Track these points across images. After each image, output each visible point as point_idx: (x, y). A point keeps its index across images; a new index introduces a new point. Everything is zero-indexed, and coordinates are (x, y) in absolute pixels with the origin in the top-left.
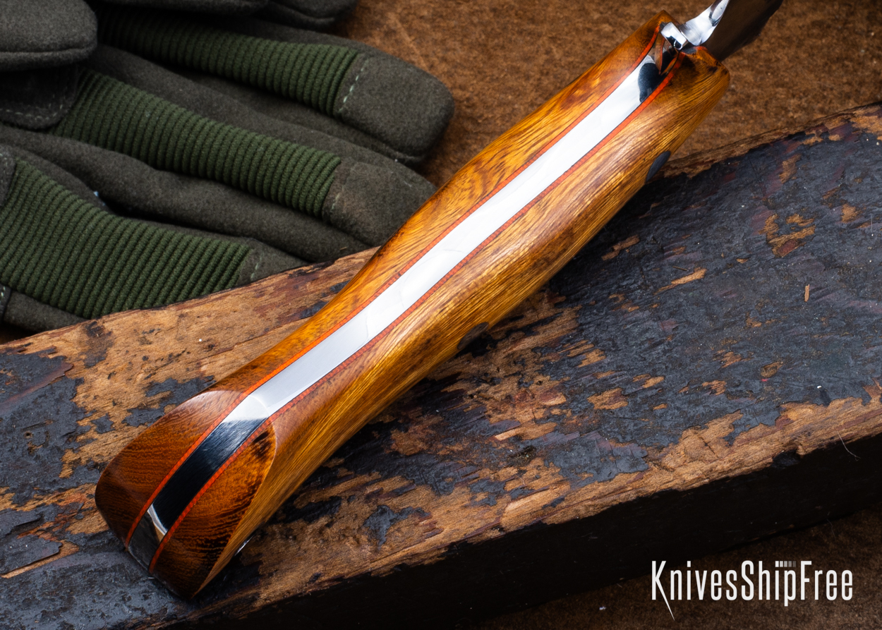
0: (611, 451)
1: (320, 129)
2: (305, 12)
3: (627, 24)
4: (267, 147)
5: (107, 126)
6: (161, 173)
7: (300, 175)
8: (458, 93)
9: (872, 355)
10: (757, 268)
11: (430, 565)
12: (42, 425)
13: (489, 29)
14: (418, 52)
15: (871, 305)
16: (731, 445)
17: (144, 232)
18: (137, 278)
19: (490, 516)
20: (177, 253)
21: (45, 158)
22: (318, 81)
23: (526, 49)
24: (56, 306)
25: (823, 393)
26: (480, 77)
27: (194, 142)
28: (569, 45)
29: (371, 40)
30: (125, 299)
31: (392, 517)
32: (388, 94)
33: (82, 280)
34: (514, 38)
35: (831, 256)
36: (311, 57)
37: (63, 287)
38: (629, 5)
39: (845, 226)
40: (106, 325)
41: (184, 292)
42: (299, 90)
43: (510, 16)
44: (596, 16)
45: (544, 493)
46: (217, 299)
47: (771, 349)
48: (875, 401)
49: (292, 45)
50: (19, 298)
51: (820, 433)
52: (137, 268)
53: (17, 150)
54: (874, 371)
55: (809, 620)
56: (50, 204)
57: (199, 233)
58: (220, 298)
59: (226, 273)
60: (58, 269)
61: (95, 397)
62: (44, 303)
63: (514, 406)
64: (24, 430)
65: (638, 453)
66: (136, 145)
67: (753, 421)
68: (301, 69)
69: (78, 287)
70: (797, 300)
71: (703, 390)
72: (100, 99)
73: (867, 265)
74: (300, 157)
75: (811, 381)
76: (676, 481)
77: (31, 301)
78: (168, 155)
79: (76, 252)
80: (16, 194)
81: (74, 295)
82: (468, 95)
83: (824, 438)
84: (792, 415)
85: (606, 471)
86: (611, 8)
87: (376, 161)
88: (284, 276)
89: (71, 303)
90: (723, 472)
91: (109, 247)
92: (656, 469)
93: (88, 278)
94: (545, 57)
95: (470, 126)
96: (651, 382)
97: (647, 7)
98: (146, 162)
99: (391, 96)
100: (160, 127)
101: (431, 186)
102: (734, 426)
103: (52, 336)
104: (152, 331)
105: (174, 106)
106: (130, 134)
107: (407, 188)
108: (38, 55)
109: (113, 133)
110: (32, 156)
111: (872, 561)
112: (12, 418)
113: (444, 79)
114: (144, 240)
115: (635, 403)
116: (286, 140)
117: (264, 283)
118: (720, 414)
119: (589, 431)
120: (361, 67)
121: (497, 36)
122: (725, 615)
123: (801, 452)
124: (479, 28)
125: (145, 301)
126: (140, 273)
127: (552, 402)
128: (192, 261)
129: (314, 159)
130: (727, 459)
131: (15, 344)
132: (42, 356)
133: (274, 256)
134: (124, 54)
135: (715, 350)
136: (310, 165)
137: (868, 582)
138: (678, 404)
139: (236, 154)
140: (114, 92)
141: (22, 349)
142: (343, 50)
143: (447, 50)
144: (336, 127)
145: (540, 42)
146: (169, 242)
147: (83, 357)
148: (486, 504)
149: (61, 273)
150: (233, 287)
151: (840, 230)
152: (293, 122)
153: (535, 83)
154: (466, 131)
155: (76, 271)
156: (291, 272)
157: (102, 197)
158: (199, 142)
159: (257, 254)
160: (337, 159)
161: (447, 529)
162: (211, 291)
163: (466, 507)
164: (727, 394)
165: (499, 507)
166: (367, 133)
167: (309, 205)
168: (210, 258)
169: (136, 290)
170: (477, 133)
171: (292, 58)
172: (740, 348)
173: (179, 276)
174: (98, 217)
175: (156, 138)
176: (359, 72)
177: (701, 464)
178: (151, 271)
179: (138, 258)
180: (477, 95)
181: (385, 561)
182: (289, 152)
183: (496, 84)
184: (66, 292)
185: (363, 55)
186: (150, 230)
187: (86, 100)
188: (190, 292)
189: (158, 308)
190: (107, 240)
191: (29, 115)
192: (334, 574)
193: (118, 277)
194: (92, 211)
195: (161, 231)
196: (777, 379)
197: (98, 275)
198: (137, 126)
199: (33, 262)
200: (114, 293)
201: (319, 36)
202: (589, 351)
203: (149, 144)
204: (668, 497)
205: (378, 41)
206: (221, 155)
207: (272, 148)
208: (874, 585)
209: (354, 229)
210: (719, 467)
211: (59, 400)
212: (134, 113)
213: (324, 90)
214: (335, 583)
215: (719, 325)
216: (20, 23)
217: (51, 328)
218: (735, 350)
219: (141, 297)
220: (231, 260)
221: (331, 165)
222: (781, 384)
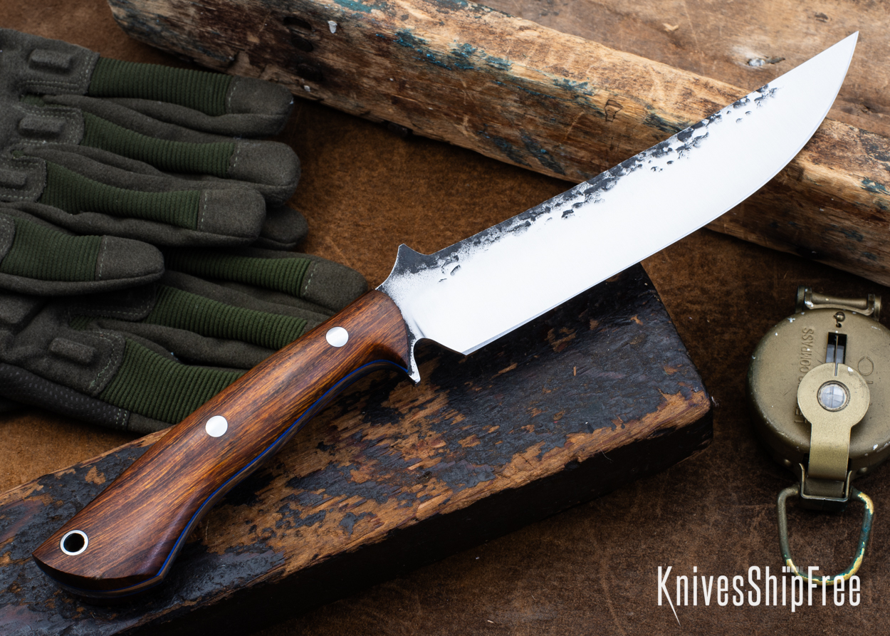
0: (474, 470)
1: (294, 305)
2: (279, 241)
3: (460, 230)
4: (265, 318)
5: (174, 315)
6: (208, 339)
7: (285, 332)
8: (369, 278)
9: (614, 402)
11: (379, 543)
13: (383, 240)
14: (344, 257)
15: (611, 374)
16: (540, 460)
17: (201, 372)
18: (200, 398)
19: (410, 513)
21: (142, 336)
22: (290, 279)
24: (156, 419)
25: (589, 426)
26: (380, 268)
27: (224, 319)
28: (429, 245)
29: (318, 253)
31: (355, 519)
32: (330, 282)
33: (169, 403)
35: (587, 349)
36: (285, 266)
37: (159, 408)
38: (459, 220)
39: (593, 332)
42: (280, 285)
44: (442, 227)
45: (439, 497)
47: (558, 404)
48: (619, 428)
49: (274, 260)
50: (135, 416)
51: (589, 449)
52: (199, 393)
53: (126, 333)
54: (617, 411)
55: (594, 554)
56: (147, 362)
57: (232, 370)
60: (155, 398)
62: (149, 418)
63: (417, 450)
65: (489, 470)
66: (192, 324)
67: (552, 446)
68: (280, 273)
69: (167, 407)
70: (570, 375)
71: (522, 431)
72: (170, 300)
73: (607, 352)
74: (284, 322)
75: (581, 420)
76: (512, 483)
77: (142, 417)
78: (210, 328)
79: (164, 387)
80: (127, 359)
81: (166, 412)
82: (375, 278)
83: (592, 451)
84: (573, 440)
85: (472, 481)
89: (164, 416)
90: (538, 476)
91: (182, 383)
92: (500, 477)
93: (172, 401)
96: (493, 429)
97: (470, 220)
98: (199, 333)
99: (332, 283)
100: (204, 313)
102: (541, 449)
103: (155, 435)
105: (211, 301)
106: (188, 319)
108: (133, 279)
109: (178, 319)
110: (134, 337)
111: (625, 517)
113: (360, 271)
114: (201, 377)
115: (485, 442)
116: (275, 313)
118: (532, 443)
119: (460, 460)
120: (313, 268)
121: (388, 244)
122: (546, 555)
123: (580, 460)
124: (377, 241)
126: (201, 395)
127: (438, 446)
129: (292, 322)
130: (539, 468)
131: (136, 442)
134: (181, 274)
135: (527, 408)
136: (290, 326)
137: (625, 529)
138: (508, 440)
139: (248, 324)
140: (177, 296)
141: (139, 445)
142: (303, 260)
143: (361, 254)
144: (303, 304)
146: (215, 377)
148: (407, 506)
149: (157, 400)
151: (590, 334)
152: (279, 303)
155: (165, 398)
157: (175, 355)
158: (227, 319)
160: (305, 321)
161: (386, 522)
163: (395, 509)
164: (536, 432)
165: (414, 507)
166: (320, 305)
171: (275, 267)
172: (541, 406)
174: (175, 366)
175: (203, 319)
176: (313, 271)
177: (525, 472)
178: (207, 394)
179: (199, 387)
180: (380, 278)
181: (353, 544)
182: (278, 320)
184: (161, 410)
185: (314, 262)
186: (204, 371)
187: (162, 302)
190: (181, 379)
191: (131, 313)
192: (325, 553)
194: (171, 364)
195: (211, 371)
196: (563, 421)
197: (178, 399)
198: (191, 314)
199: (141, 395)
201: (288, 254)
202: (456, 415)
203: (199, 323)
204: (508, 492)
205: (322, 253)
206: (240, 325)
207: (268, 318)
208: (628, 530)
210: (535, 473)
212: (189, 306)
213: (294, 284)
214: (327, 559)
215: (527, 394)
216: (120, 263)
217: (155, 431)
218: (538, 407)
221: (302, 325)
222: (565, 423)
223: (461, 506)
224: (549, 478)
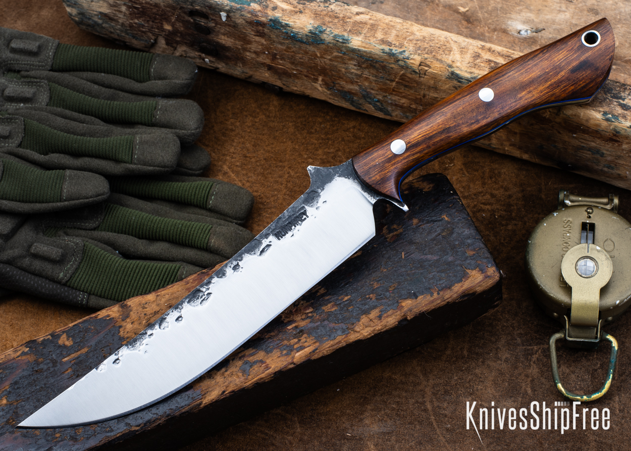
0: (334, 328)
1: (202, 215)
2: (191, 169)
3: (318, 158)
4: (182, 225)
5: (118, 225)
6: (142, 241)
7: (197, 234)
8: (255, 194)
9: (432, 276)
10: (382, 248)
11: (268, 382)
12: (108, 346)
13: (264, 167)
14: (237, 180)
15: (429, 257)
16: (381, 319)
17: (138, 264)
18: (138, 283)
19: (289, 360)
20: (152, 271)
21: (96, 240)
22: (199, 196)
23: (280, 173)
24: (107, 298)
25: (414, 294)
26: (263, 186)
27: (154, 226)
29: (218, 177)
30: (134, 292)
31: (250, 365)
32: (227, 198)
33: (116, 287)
34: (274, 169)
35: (411, 239)
36: (195, 187)
37: (109, 291)
38: (318, 150)
39: (415, 227)
40: (128, 303)
41: (157, 286)
42: (192, 201)
43: (271, 161)
44: (306, 156)
45: (309, 347)
46: (170, 287)
47: (392, 279)
48: (435, 295)
49: (187, 183)
50: (92, 297)
51: (415, 310)
52: (137, 279)
53: (84, 238)
55: (421, 384)
56: (100, 258)
57: (160, 262)
58: (172, 287)
59: (173, 277)
60: (106, 284)
61: (127, 332)
62: (102, 298)
63: (293, 315)
64: (101, 349)
65: (344, 327)
66: (130, 230)
67: (388, 308)
68: (192, 192)
69: (115, 290)
70: (400, 258)
71: (367, 299)
72: (114, 214)
73: (426, 241)
74: (196, 227)
75: (409, 290)
76: (361, 336)
77: (97, 298)
78: (144, 233)
79: (112, 276)
80: (86, 256)
81: (114, 293)
82: (259, 194)
83: (417, 311)
84: (403, 304)
85: (333, 336)
86: (311, 152)
87: (226, 225)
88: (196, 275)
89: (113, 296)
90: (379, 330)
91: (125, 272)
92: (352, 332)
93: (118, 286)
94: (287, 175)
95: (262, 206)
96: (346, 298)
97: (325, 150)
98: (136, 237)
99: (229, 198)
100: (139, 222)
101: (249, 232)
102: (381, 311)
103: (107, 310)
104: (146, 303)
105: (144, 213)
106: (128, 227)
107: (240, 234)
108: (88, 200)
109: (121, 227)
110: (90, 241)
111: (442, 357)
112: (96, 345)
113: (249, 189)
114: (138, 268)
115: (341, 307)
116: (189, 221)
117: (188, 279)
118: (375, 307)
119: (324, 321)
120: (215, 188)
121: (268, 169)
122: (387, 386)
123: (409, 318)
124: (260, 167)
125: (142, 292)
126: (139, 281)
127: (308, 311)
128: (159, 274)
129: (202, 227)
130: (380, 325)
131: (93, 315)
132: (104, 319)
133: (191, 267)
134: (121, 195)
135: (370, 282)
136: (200, 230)
137: (442, 366)
138: (358, 306)
139: (171, 229)
140: (119, 211)
141: (96, 317)
142: (208, 183)
143: (249, 177)
144: (209, 213)
145: (285, 169)
146: (148, 267)
147: (121, 317)
148: (287, 355)
150: (176, 282)
151: (413, 228)
152: (191, 214)
153: (285, 186)
154: (260, 209)
155: (113, 284)
156: (198, 273)
157: (120, 253)
158: (155, 226)
159: (184, 267)
160: (211, 226)
161: (273, 367)
162: (168, 285)
163: (279, 357)
164: (377, 299)
165: (292, 355)
166: (221, 214)
167: (202, 246)
168: (166, 271)
169: (138, 288)
170: (264, 209)
171: (188, 188)
172: (379, 280)
173: (154, 280)
174: (119, 261)
175: (138, 227)
176: (215, 190)
177: (370, 328)
178: (143, 280)
179: (137, 275)
180: (263, 194)
181: (250, 382)
182: (191, 226)
183: (270, 188)
184: (111, 292)
185: (216, 184)
186: (141, 264)
187: (109, 215)
188: (159, 286)
189: (148, 294)
190: (124, 270)
191: (87, 224)
192: (230, 390)
193: (130, 283)
194: (117, 259)
196: (396, 291)
197: (123, 284)
198: (130, 223)
199: (96, 282)
200: (129, 290)
201: (197, 178)
202: (320, 289)
203: (136, 229)
204: (358, 343)
205: (221, 177)
206: (165, 230)
207: (184, 225)
208: (444, 367)
209: (221, 253)
210: (377, 328)
211: (113, 335)
212: (128, 218)
213: (202, 199)
214: (232, 394)
215: (370, 272)
216: (78, 188)
217: (107, 307)
219: (140, 290)
220: (174, 271)
221: (208, 229)
222: (397, 293)
223: (326, 353)
224: (387, 331)
